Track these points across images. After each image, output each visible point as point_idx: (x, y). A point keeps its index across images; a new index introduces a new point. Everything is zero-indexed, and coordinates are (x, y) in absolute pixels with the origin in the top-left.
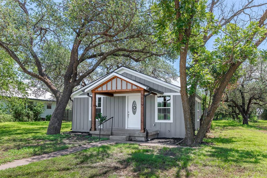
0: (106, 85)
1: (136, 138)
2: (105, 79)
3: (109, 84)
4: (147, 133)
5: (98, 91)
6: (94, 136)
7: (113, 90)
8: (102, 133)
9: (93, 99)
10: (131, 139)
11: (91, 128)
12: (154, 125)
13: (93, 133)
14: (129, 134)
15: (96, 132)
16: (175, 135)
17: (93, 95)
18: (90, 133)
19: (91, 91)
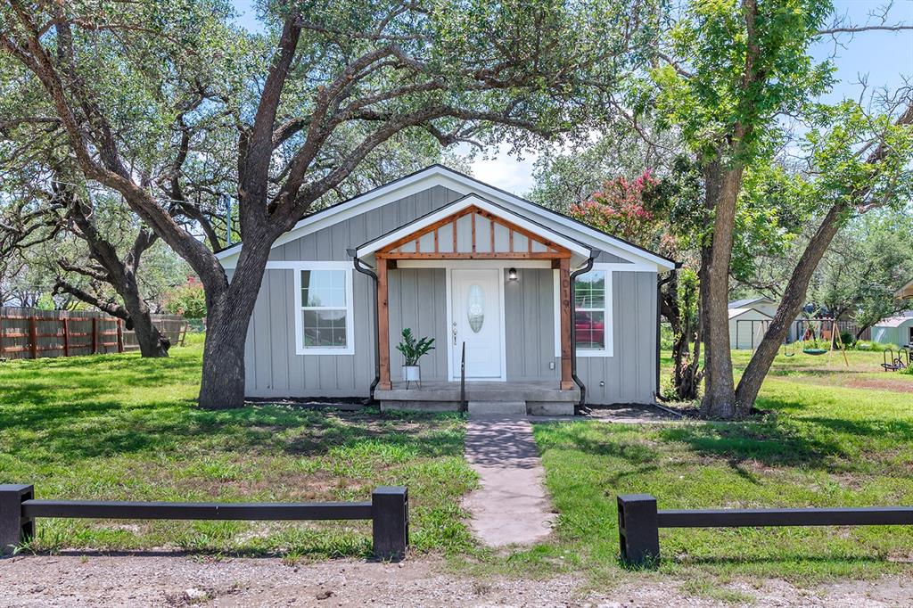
0: (431, 235)
1: (547, 407)
2: (432, 222)
3: (445, 232)
4: (582, 388)
5: (401, 254)
6: (390, 407)
7: (463, 254)
8: (425, 395)
9: (382, 280)
10: (529, 412)
11: (378, 379)
12: (552, 364)
13: (388, 398)
14: (525, 395)
15: (401, 394)
16: (620, 397)
17: (381, 268)
18: (375, 398)
19: (376, 252)
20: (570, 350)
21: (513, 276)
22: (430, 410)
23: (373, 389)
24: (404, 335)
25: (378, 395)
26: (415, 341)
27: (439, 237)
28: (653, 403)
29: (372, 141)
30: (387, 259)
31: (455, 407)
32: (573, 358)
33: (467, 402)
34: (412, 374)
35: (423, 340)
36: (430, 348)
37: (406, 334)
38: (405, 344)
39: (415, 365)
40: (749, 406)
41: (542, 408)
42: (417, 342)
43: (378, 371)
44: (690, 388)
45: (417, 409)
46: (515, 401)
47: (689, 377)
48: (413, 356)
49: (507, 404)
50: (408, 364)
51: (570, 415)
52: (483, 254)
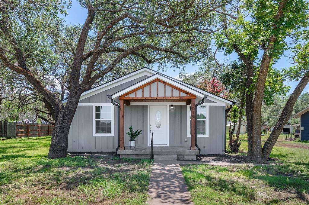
1: (185, 157)
2: (141, 85)
3: (147, 89)
4: (199, 150)
5: (129, 97)
6: (124, 157)
7: (153, 97)
8: (137, 152)
9: (122, 108)
10: (178, 159)
11: (119, 146)
12: (186, 140)
13: (123, 153)
14: (177, 152)
15: (128, 151)
16: (211, 152)
17: (122, 103)
18: (118, 153)
19: (119, 97)
20: (194, 134)
21: (172, 108)
22: (139, 158)
23: (117, 149)
24: (130, 129)
25: (119, 152)
26: (134, 131)
27: (144, 91)
28: (224, 154)
29: (121, 57)
30: (124, 100)
31: (149, 157)
32: (196, 138)
33: (154, 155)
34: (132, 144)
35: (137, 130)
36: (140, 134)
37: (131, 128)
38: (130, 132)
39: (134, 140)
40: (267, 157)
41: (183, 157)
42: (135, 132)
43: (119, 143)
44: (236, 148)
45: (134, 157)
46: (173, 155)
47: (236, 144)
48: (133, 137)
49: (170, 156)
50: (131, 140)
51: (194, 160)
52: (161, 97)
